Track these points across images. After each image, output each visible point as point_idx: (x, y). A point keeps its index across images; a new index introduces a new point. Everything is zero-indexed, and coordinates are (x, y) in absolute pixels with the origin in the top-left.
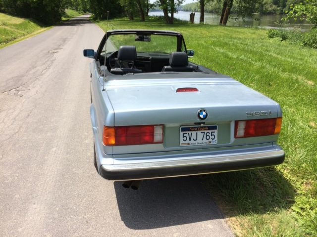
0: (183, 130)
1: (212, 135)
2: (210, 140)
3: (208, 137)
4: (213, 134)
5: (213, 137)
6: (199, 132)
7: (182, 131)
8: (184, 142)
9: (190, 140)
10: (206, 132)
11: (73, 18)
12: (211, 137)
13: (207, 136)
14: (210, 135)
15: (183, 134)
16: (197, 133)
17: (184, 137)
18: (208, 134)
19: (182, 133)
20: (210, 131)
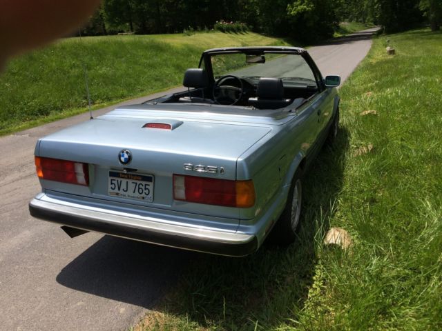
0: (112, 174)
1: (146, 189)
2: (143, 195)
3: (141, 191)
4: (147, 187)
5: (147, 192)
6: (130, 181)
7: (110, 176)
8: (112, 191)
9: (119, 189)
10: (139, 182)
11: (352, 33)
12: (144, 191)
13: (139, 188)
14: (143, 188)
15: (112, 180)
16: (127, 182)
17: (112, 184)
18: (141, 186)
19: (110, 178)
20: (144, 183)
